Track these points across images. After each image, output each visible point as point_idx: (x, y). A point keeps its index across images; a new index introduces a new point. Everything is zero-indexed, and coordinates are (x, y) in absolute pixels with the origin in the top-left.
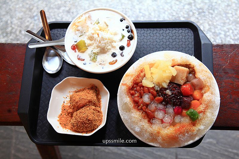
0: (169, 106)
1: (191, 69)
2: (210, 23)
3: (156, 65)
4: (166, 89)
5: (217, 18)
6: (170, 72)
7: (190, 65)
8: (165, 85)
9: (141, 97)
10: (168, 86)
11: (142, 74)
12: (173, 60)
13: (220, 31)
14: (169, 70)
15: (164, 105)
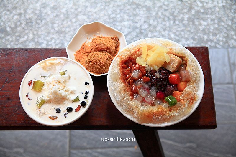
0: (153, 88)
1: (184, 62)
2: (35, 33)
3: (153, 49)
4: (156, 72)
5: (43, 28)
6: (164, 57)
7: (184, 57)
8: (156, 68)
9: (131, 72)
10: (159, 69)
11: (139, 53)
12: (170, 49)
13: (43, 41)
14: (164, 56)
15: (150, 86)
